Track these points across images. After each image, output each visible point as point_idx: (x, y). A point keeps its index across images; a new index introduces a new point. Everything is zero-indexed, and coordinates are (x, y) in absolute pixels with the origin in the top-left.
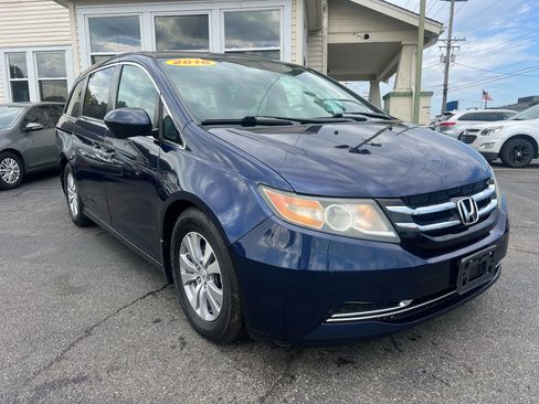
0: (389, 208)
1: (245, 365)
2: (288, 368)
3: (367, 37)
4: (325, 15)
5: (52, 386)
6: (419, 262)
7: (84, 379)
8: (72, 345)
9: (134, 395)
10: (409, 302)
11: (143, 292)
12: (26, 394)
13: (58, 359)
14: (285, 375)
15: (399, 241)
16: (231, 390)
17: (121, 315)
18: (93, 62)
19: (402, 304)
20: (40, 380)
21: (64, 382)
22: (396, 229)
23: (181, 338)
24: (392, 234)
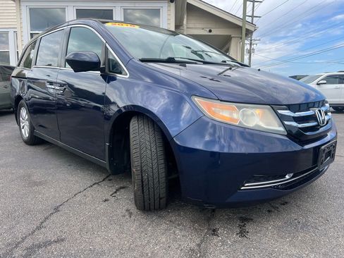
0: (280, 111)
1: (179, 225)
2: (209, 225)
3: (210, 31)
4: (185, 16)
5: (39, 246)
6: (298, 148)
7: (63, 240)
8: (47, 218)
9: (105, 248)
10: (292, 175)
11: (89, 183)
12: (19, 252)
13: (39, 228)
14: (209, 229)
15: (286, 133)
16: (175, 240)
17: (78, 198)
18: (32, 37)
19: (287, 177)
20: (29, 242)
21: (47, 244)
22: (284, 125)
23: (127, 210)
24: (282, 129)
